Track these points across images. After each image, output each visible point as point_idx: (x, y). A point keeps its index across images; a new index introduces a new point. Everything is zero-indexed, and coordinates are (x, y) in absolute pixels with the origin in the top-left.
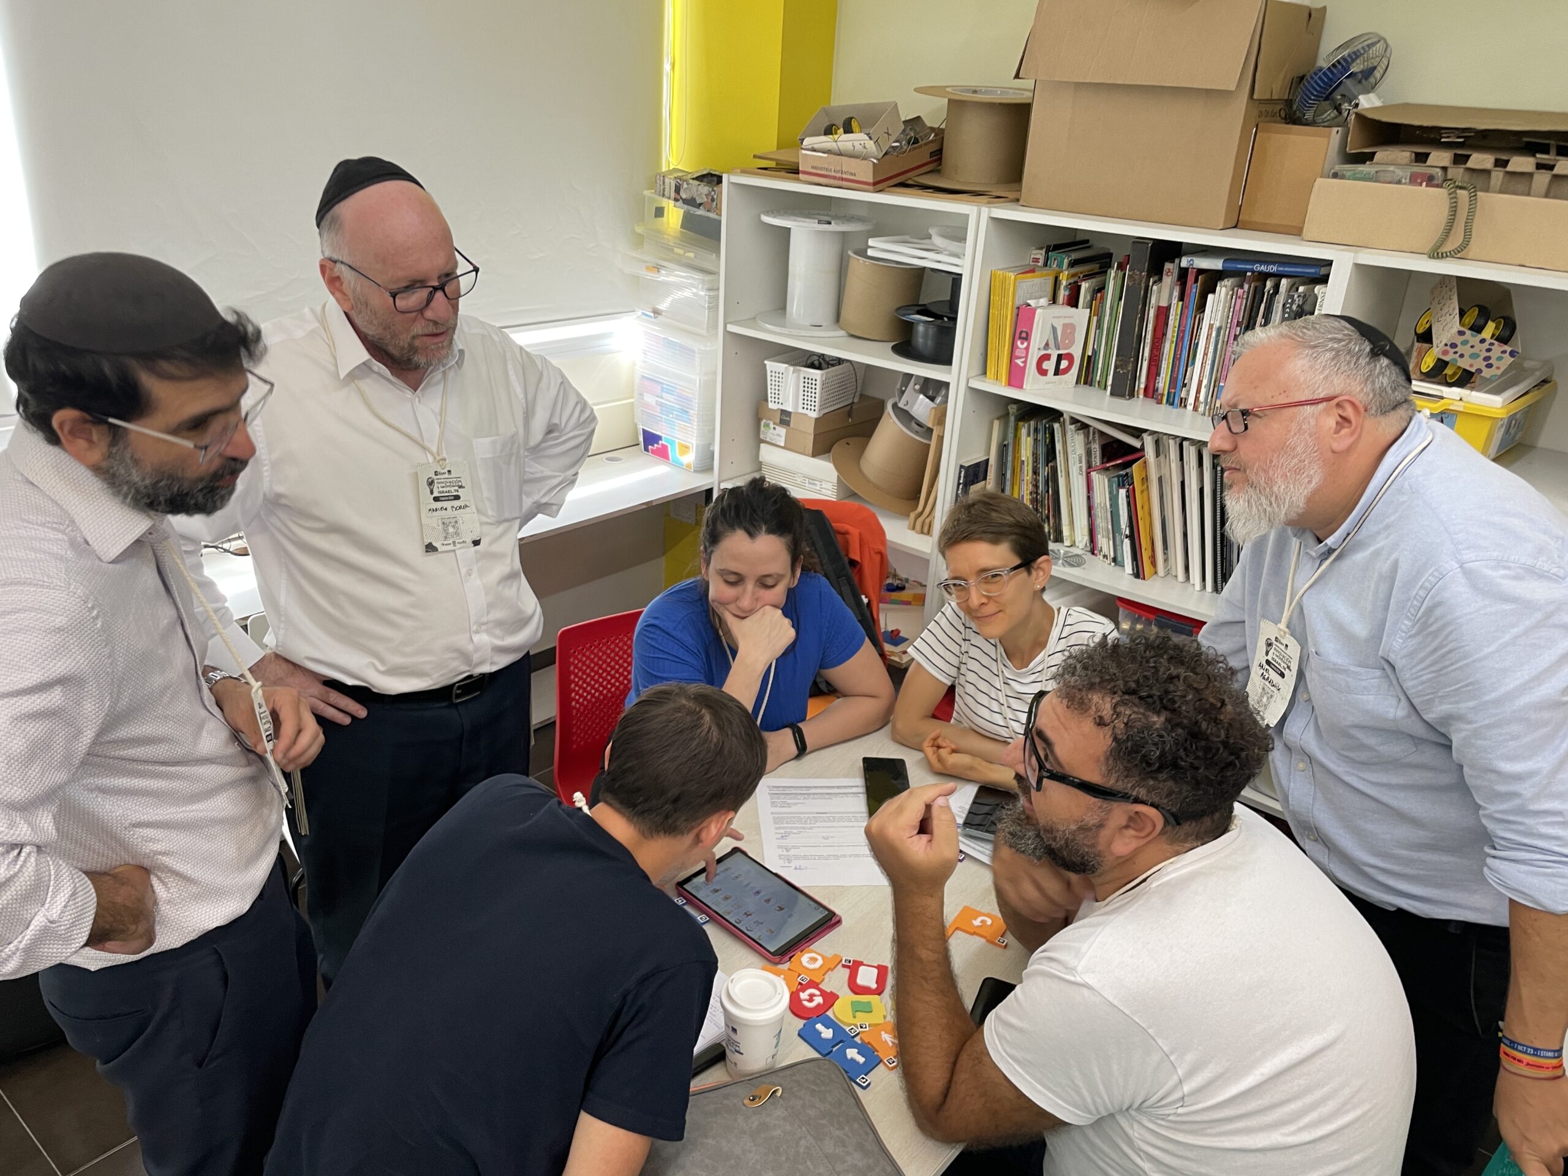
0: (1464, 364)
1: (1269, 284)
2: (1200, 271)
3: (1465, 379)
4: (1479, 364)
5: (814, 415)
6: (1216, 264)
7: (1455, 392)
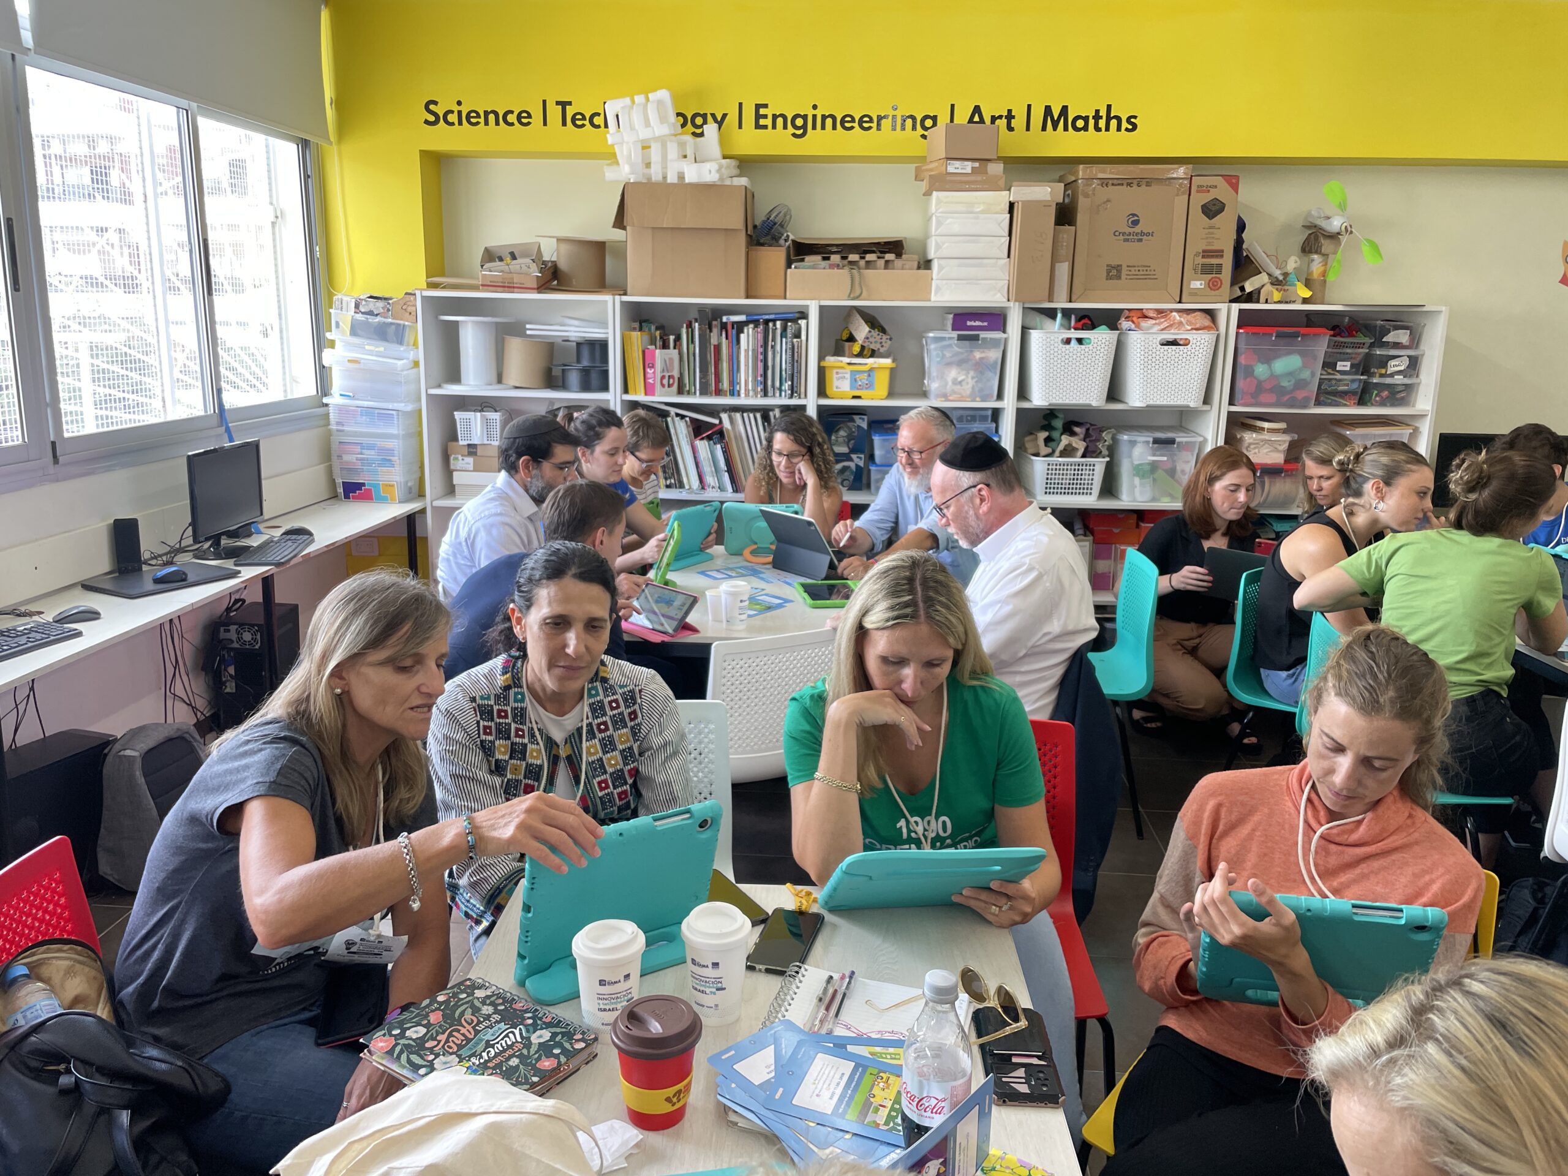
0: (872, 346)
1: (771, 324)
2: (733, 323)
3: (873, 354)
4: (878, 346)
5: (496, 443)
6: (742, 318)
7: (870, 361)
